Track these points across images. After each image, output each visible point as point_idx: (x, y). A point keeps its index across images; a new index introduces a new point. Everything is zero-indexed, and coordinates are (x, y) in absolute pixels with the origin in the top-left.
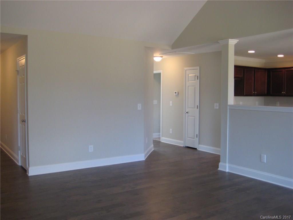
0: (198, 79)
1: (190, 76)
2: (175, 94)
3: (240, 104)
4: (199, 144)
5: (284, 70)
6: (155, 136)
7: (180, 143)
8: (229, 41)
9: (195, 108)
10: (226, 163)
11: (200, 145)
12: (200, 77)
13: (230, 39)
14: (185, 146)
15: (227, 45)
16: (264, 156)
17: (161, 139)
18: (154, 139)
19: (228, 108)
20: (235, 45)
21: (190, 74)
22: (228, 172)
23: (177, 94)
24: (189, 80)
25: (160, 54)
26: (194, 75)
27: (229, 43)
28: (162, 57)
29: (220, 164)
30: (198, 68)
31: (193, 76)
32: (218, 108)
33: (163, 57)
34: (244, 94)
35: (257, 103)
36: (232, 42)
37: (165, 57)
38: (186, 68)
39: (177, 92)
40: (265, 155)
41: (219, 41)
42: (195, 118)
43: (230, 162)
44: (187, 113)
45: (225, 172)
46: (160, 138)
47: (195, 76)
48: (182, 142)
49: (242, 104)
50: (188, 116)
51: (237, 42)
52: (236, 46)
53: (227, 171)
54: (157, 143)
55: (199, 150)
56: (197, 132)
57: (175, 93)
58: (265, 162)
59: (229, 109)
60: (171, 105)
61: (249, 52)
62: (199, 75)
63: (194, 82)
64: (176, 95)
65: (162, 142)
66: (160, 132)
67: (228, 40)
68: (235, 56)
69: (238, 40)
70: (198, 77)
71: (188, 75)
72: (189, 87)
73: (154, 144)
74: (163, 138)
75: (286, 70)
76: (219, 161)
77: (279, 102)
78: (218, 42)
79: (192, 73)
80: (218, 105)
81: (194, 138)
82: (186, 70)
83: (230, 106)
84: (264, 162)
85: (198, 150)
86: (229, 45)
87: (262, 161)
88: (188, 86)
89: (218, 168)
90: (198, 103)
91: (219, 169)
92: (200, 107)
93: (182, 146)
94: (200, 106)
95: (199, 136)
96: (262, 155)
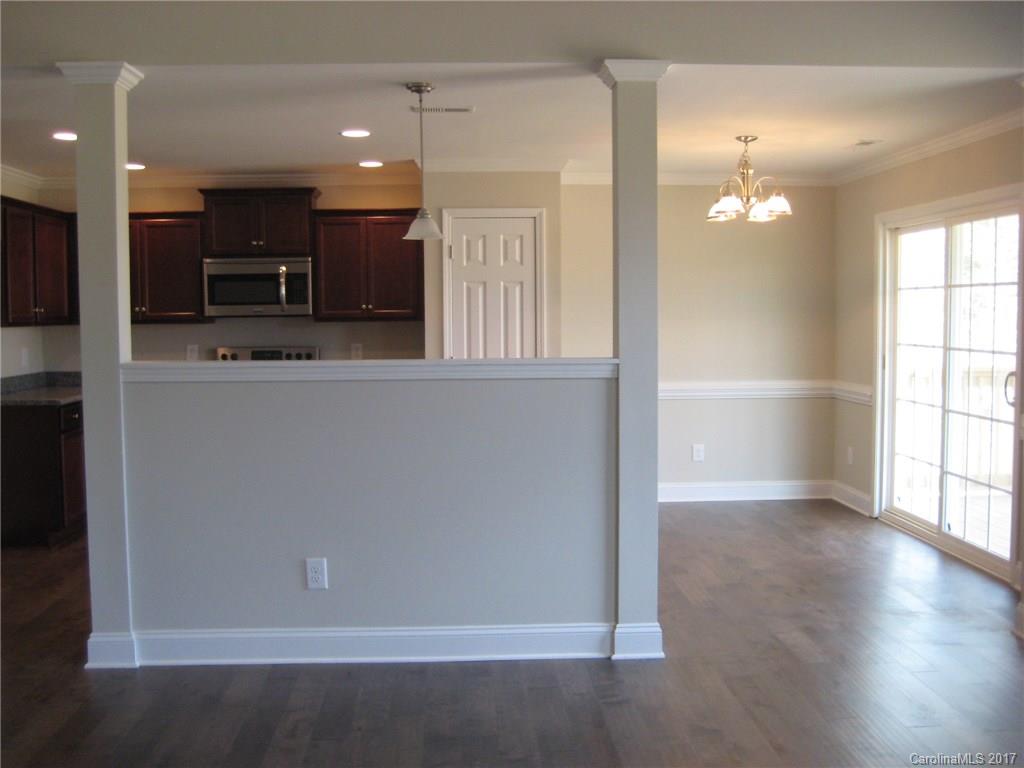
8: (123, 73)
10: (129, 631)
13: (126, 65)
15: (108, 90)
16: (320, 564)
19: (122, 378)
22: (143, 667)
27: (119, 82)
29: (95, 640)
40: (325, 560)
41: (61, 65)
45: (133, 671)
53: (138, 663)
58: (327, 587)
59: (125, 383)
67: (120, 68)
84: (325, 589)
87: (311, 585)
89: (85, 660)
91: (89, 665)
96: (310, 561)
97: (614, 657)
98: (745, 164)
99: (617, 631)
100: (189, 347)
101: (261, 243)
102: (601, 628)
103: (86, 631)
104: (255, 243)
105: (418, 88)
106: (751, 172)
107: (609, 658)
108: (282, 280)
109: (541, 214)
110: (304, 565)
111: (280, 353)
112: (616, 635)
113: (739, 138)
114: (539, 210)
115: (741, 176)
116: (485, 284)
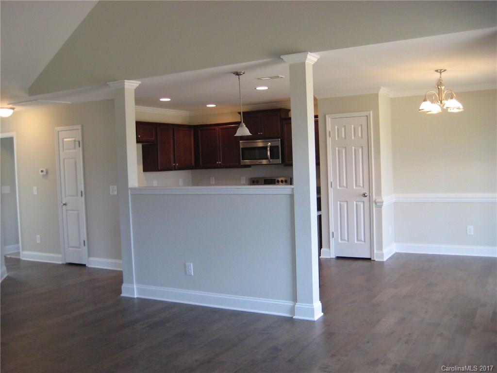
0: (79, 146)
1: (67, 141)
2: (41, 173)
3: (154, 186)
4: (89, 256)
5: (217, 128)
6: (10, 250)
7: (56, 258)
9: (77, 195)
10: (133, 284)
11: (91, 259)
12: (83, 143)
13: (126, 81)
14: (64, 263)
15: (122, 90)
16: (190, 265)
17: (21, 255)
18: (8, 256)
19: (129, 193)
20: (135, 90)
21: (67, 138)
22: (137, 298)
23: (44, 173)
24: (65, 148)
25: (9, 104)
26: (74, 139)
27: (126, 87)
28: (13, 109)
29: (124, 286)
30: (79, 127)
31: (71, 141)
32: (116, 193)
33: (15, 110)
34: (158, 168)
35: (181, 180)
36: (131, 86)
37: (18, 108)
38: (58, 128)
39: (44, 170)
40: (192, 264)
41: (108, 83)
42: (78, 214)
43: (139, 282)
44: (65, 204)
45: (133, 299)
46: (18, 253)
47: (75, 141)
48: (60, 256)
49: (156, 185)
50: (67, 210)
51: (138, 85)
52: (137, 91)
53: (136, 296)
54: (13, 263)
55: (89, 266)
56: (84, 237)
57: (42, 171)
58: (193, 274)
60: (35, 193)
61: (162, 100)
62: (80, 140)
63: (74, 151)
64: (43, 175)
65: (23, 259)
66: (18, 242)
67: (124, 82)
68: (137, 106)
69: (140, 82)
70: (79, 142)
71: (63, 139)
72: (65, 161)
73: (7, 266)
74: (25, 253)
75: (221, 127)
76: (121, 282)
77: (214, 178)
78: (108, 85)
79: (69, 137)
80: (116, 189)
81: (79, 247)
82: (58, 132)
83: (133, 189)
84: (191, 275)
85: (87, 267)
86: (125, 89)
87: (188, 273)
88: (64, 159)
89: (121, 293)
90: (82, 188)
91: (122, 295)
92: (86, 194)
93: (60, 263)
94: (85, 192)
95: (88, 243)
96: (187, 264)
97: (294, 317)
98: (439, 83)
99: (296, 306)
100: (242, 178)
101: (262, 133)
102: (289, 303)
103: (122, 282)
104: (259, 134)
105: (237, 74)
106: (443, 88)
107: (292, 318)
108: (269, 149)
109: (370, 114)
110: (185, 265)
111: (275, 180)
112: (295, 308)
113: (437, 71)
114: (368, 112)
115: (439, 90)
116: (345, 148)
